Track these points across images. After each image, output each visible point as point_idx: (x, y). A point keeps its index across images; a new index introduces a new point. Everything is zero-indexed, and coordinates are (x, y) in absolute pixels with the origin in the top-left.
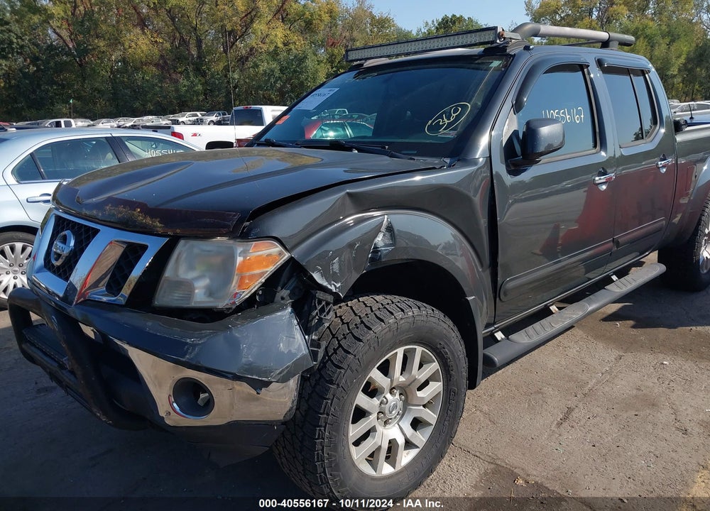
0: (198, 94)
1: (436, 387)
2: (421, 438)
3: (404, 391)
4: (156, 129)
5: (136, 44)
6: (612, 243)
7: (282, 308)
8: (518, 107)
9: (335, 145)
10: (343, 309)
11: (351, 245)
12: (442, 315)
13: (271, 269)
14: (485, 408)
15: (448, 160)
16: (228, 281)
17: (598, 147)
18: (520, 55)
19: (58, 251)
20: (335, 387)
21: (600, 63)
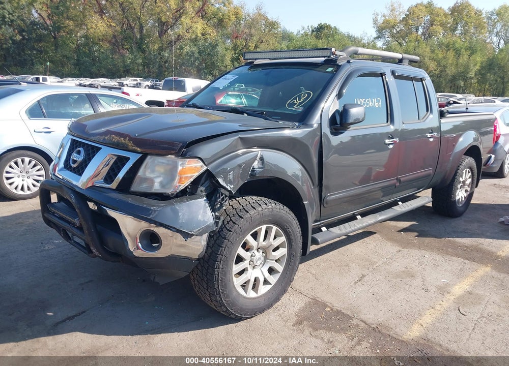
0: (138, 65)
1: (283, 251)
2: (273, 279)
3: (265, 250)
4: (110, 88)
5: (96, 26)
6: (396, 181)
7: (201, 197)
8: (339, 96)
9: (234, 110)
10: (234, 202)
11: (240, 166)
12: (288, 210)
13: (196, 175)
14: (314, 272)
15: (297, 124)
16: (173, 179)
17: (389, 122)
18: (344, 65)
19: (75, 159)
20: (227, 241)
21: (393, 73)
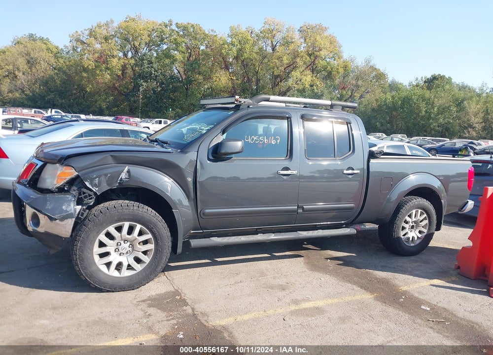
2: (139, 267)
3: (132, 243)
5: (220, 79)
6: (296, 207)
7: (70, 194)
11: (105, 175)
13: (68, 177)
17: (288, 157)
